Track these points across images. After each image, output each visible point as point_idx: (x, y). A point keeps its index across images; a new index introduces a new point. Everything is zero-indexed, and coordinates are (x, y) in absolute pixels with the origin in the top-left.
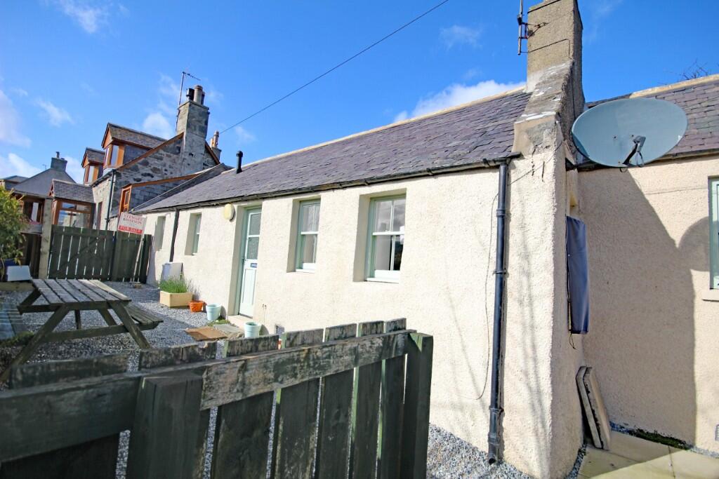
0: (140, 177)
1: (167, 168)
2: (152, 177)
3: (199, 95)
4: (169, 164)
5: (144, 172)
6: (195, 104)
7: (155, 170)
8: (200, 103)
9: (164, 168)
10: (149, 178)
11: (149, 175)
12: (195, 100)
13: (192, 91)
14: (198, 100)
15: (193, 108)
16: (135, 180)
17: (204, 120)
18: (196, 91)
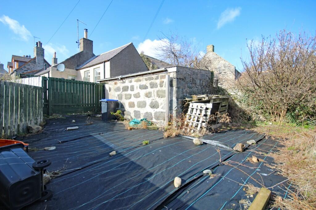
0: (24, 71)
1: (32, 68)
2: (27, 71)
3: (39, 44)
4: (32, 66)
5: (25, 70)
6: (38, 47)
7: (28, 69)
8: (40, 47)
9: (31, 68)
10: (26, 71)
11: (26, 70)
12: (38, 46)
13: (37, 43)
14: (39, 46)
15: (38, 49)
16: (22, 72)
17: (42, 52)
18: (38, 43)
